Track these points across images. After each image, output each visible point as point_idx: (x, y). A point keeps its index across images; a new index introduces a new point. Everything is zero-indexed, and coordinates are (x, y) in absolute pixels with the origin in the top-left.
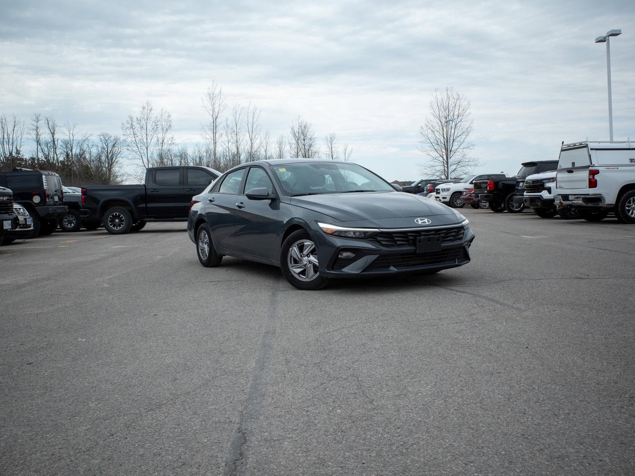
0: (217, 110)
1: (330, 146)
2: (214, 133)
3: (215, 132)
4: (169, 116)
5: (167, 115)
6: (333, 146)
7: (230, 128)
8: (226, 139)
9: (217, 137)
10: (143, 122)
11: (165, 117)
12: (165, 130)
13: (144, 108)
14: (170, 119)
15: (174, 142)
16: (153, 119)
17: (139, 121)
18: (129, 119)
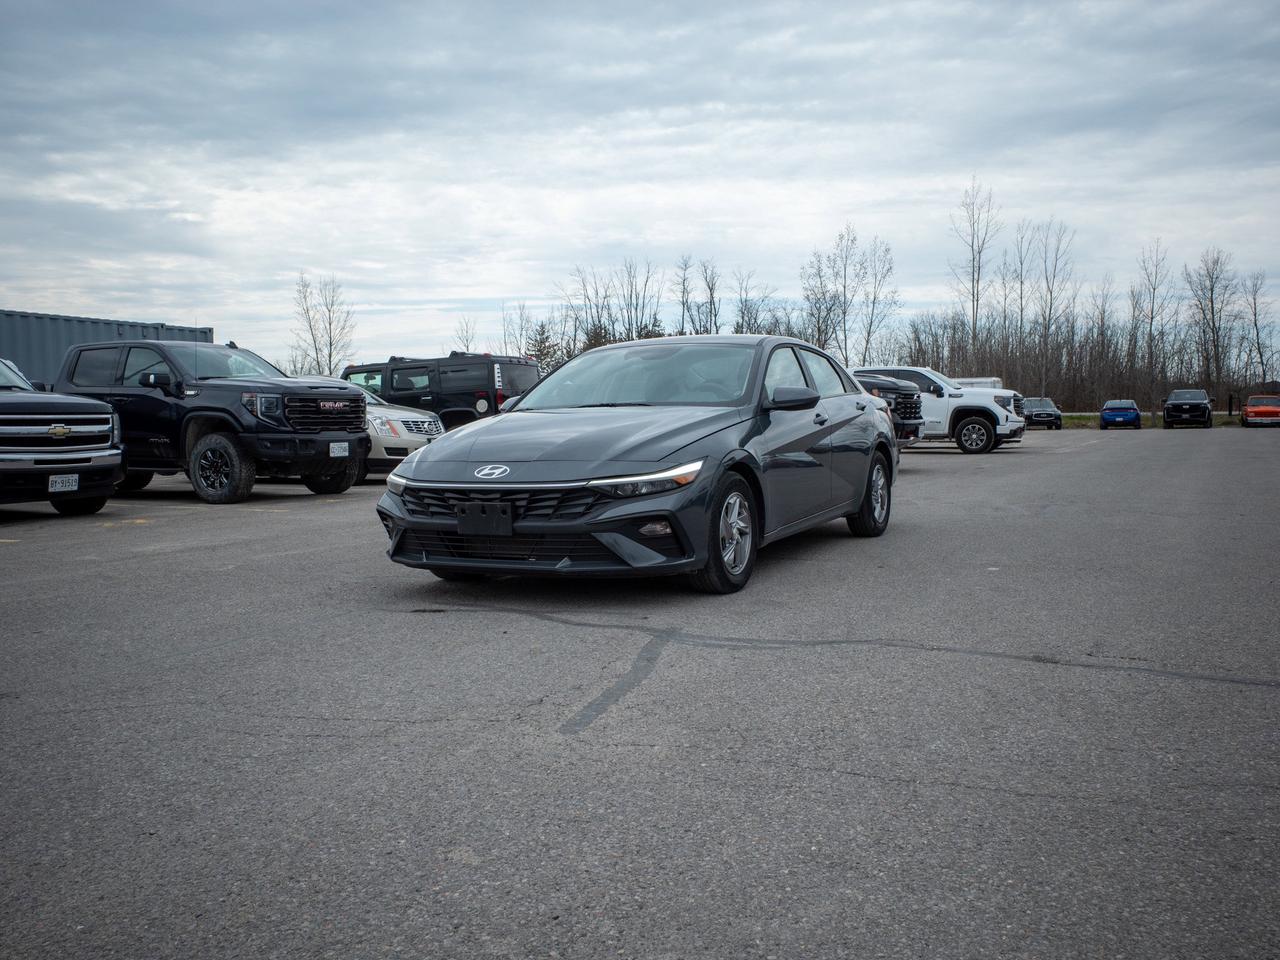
0: (981, 234)
1: (1251, 300)
2: (975, 281)
3: (976, 276)
4: (887, 250)
5: (883, 248)
6: (1259, 301)
7: (1012, 269)
8: (1002, 294)
9: (980, 288)
10: (839, 263)
11: (880, 252)
12: (879, 278)
13: (841, 237)
14: (888, 257)
15: (896, 298)
16: (857, 259)
17: (832, 261)
18: (813, 259)
